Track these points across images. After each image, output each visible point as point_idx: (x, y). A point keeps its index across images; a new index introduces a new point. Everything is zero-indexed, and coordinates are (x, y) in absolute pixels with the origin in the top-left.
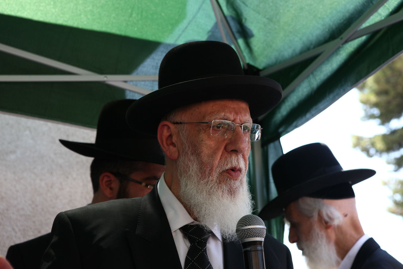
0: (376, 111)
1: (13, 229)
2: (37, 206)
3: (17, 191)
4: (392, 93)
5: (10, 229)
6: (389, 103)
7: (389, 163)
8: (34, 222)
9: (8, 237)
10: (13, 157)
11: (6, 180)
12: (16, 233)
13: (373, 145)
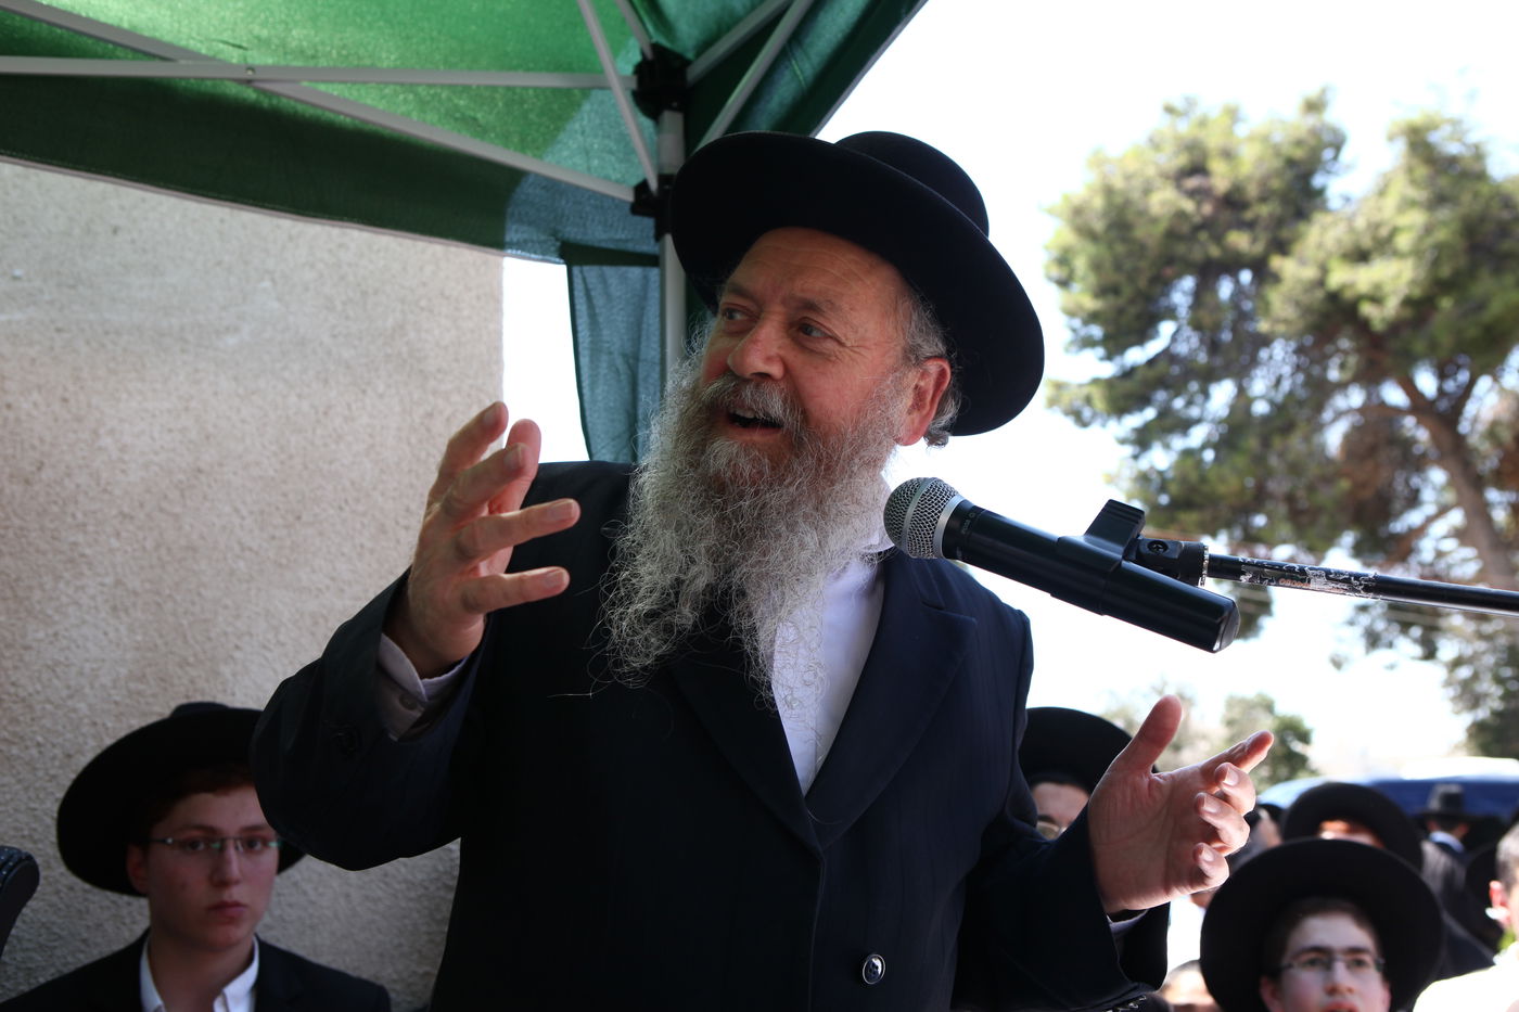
0: (1096, 331)
1: (237, 511)
2: (291, 457)
3: (243, 421)
4: (1127, 291)
5: (227, 509)
6: (1120, 311)
7: (1123, 442)
8: (285, 495)
9: (224, 528)
10: (231, 340)
11: (216, 394)
12: (243, 518)
13: (1088, 400)
